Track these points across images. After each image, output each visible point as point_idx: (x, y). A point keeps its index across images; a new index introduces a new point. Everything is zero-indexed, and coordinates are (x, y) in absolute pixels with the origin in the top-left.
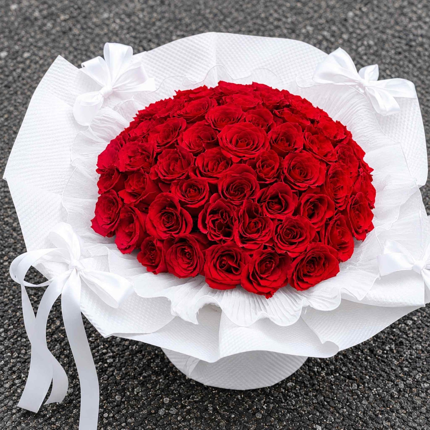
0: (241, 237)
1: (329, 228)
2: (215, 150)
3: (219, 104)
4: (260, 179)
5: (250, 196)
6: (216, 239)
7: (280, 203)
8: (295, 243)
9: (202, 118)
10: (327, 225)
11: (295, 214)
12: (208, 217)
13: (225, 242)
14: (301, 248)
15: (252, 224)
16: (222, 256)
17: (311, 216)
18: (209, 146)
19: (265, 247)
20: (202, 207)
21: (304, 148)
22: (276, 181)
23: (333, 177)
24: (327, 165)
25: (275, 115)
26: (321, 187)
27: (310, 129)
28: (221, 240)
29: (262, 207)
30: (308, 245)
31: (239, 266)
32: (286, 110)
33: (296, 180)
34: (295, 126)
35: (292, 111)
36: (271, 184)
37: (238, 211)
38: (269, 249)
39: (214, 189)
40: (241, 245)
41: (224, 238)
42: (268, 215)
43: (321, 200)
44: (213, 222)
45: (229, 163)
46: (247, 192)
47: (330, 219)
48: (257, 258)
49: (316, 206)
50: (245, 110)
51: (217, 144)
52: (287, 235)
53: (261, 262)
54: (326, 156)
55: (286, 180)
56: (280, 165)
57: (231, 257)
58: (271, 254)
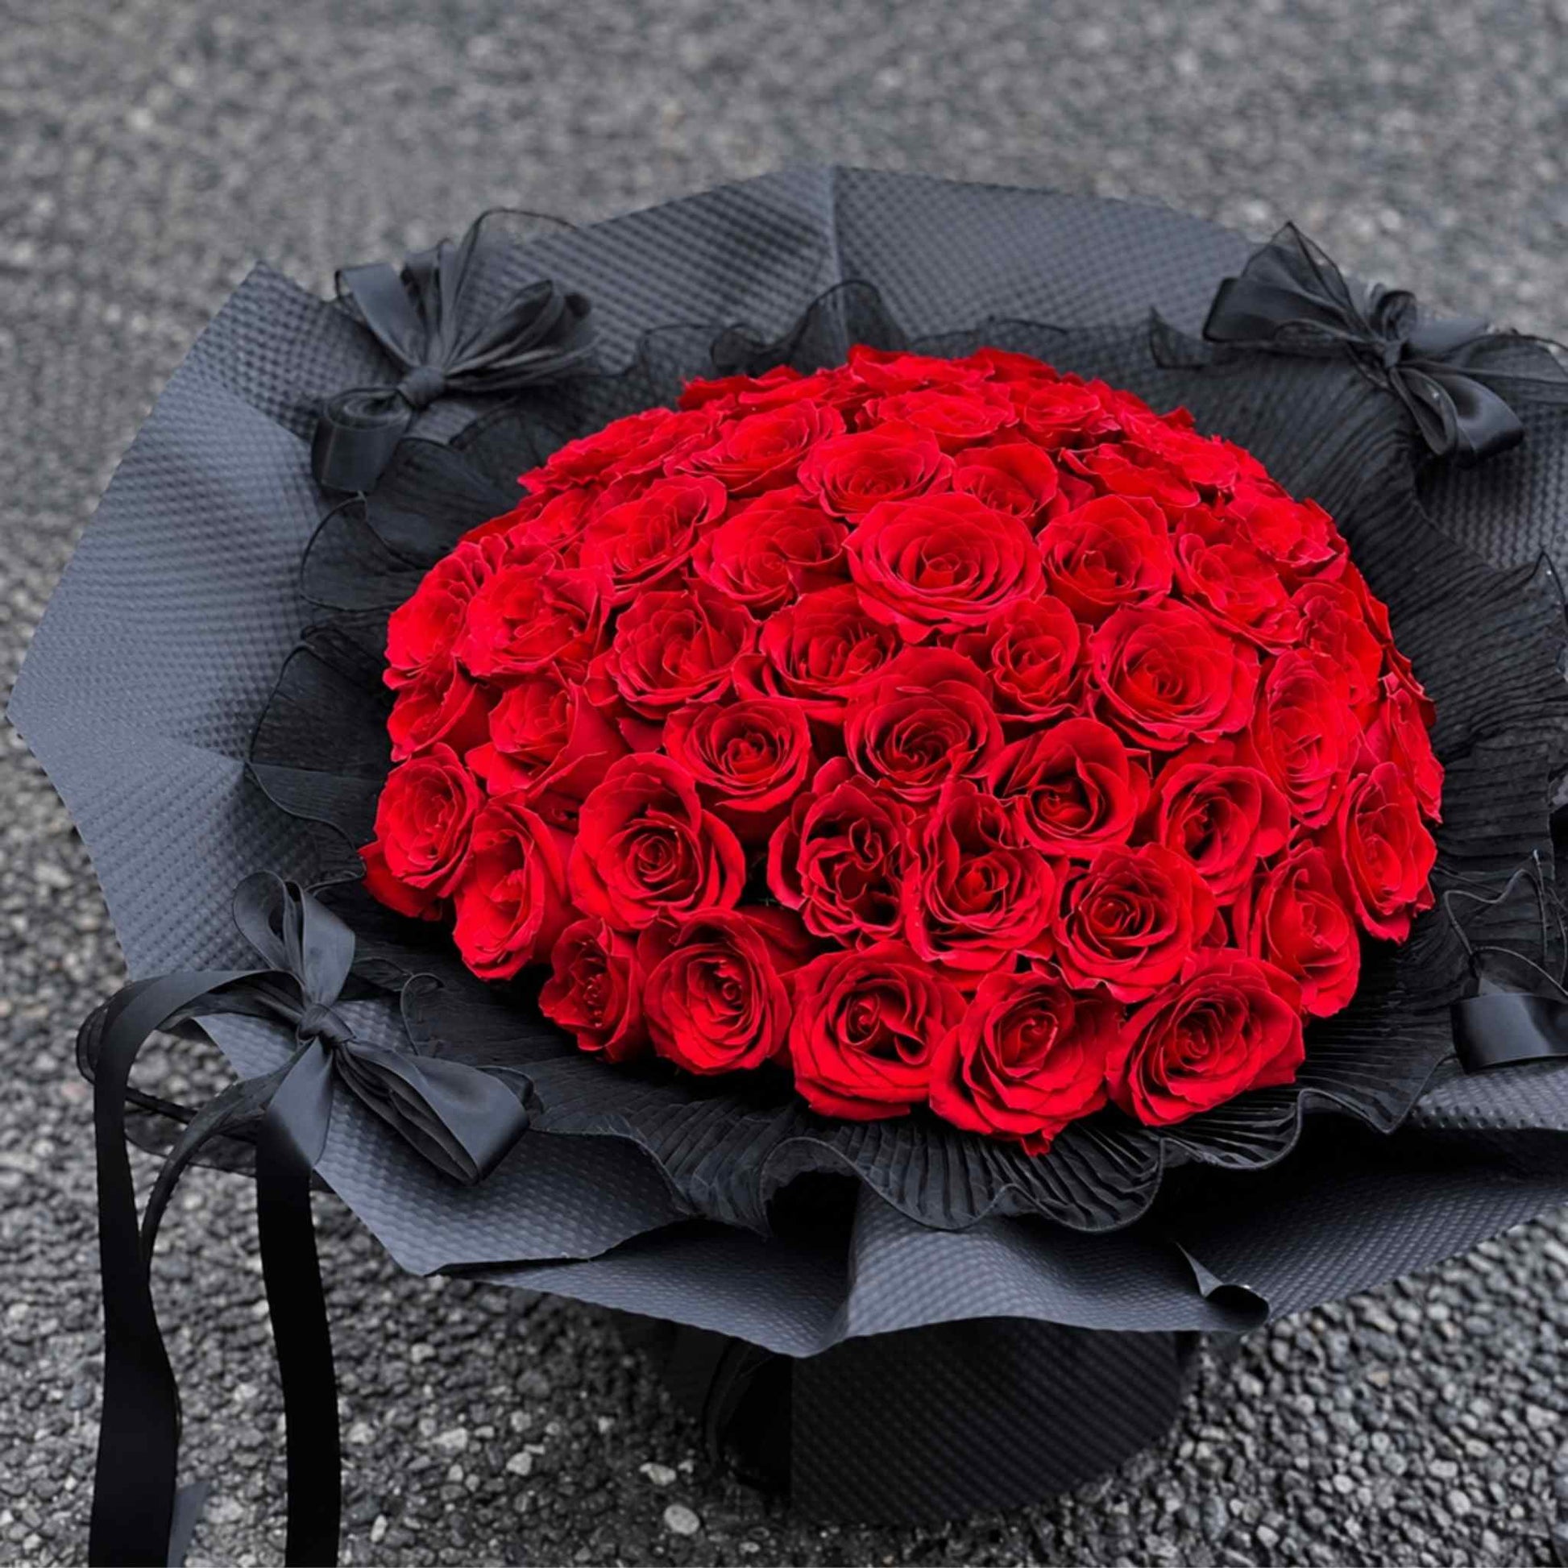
0: (931, 923)
1: (1270, 894)
2: (834, 595)
3: (852, 428)
4: (1005, 703)
5: (971, 767)
6: (834, 931)
7: (1080, 796)
8: (1135, 951)
9: (789, 477)
10: (1259, 882)
11: (1135, 842)
12: (805, 849)
13: (868, 941)
14: (1160, 970)
15: (974, 876)
16: (856, 995)
17: (1198, 850)
18: (812, 580)
19: (1023, 964)
20: (784, 808)
21: (1177, 593)
22: (1066, 715)
23: (1284, 703)
24: (1264, 656)
25: (1064, 467)
26: (1237, 738)
27: (1196, 521)
28: (853, 935)
29: (1009, 811)
30: (1187, 958)
31: (923, 1030)
32: (1107, 451)
33: (1142, 708)
34: (1142, 508)
35: (1132, 453)
36: (1051, 723)
37: (920, 828)
38: (1037, 972)
39: (827, 740)
40: (930, 956)
41: (868, 928)
42: (1037, 844)
43: (1236, 789)
44: (826, 866)
45: (885, 643)
46: (957, 755)
47: (1273, 861)
48: (992, 1004)
49: (1215, 811)
50: (953, 448)
51: (842, 573)
52: (1108, 918)
53: (1009, 1022)
54: (1257, 623)
55: (1103, 708)
56: (1083, 654)
57: (893, 998)
58: (1045, 989)
